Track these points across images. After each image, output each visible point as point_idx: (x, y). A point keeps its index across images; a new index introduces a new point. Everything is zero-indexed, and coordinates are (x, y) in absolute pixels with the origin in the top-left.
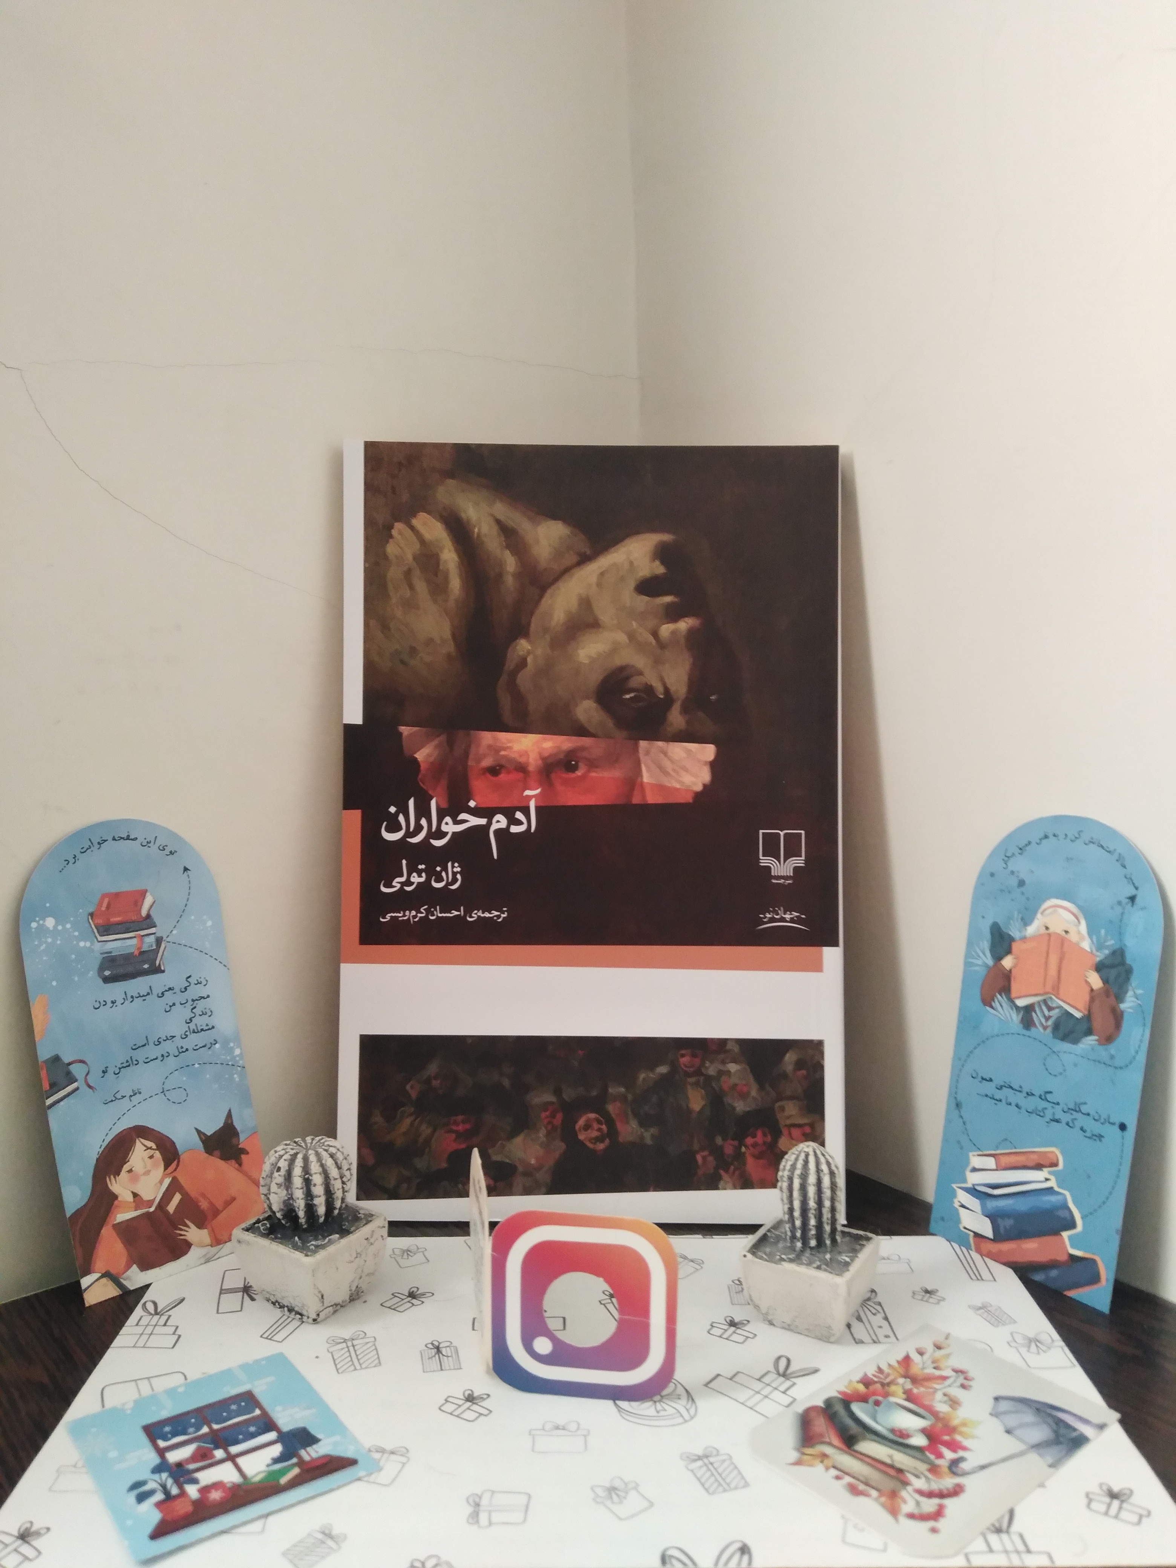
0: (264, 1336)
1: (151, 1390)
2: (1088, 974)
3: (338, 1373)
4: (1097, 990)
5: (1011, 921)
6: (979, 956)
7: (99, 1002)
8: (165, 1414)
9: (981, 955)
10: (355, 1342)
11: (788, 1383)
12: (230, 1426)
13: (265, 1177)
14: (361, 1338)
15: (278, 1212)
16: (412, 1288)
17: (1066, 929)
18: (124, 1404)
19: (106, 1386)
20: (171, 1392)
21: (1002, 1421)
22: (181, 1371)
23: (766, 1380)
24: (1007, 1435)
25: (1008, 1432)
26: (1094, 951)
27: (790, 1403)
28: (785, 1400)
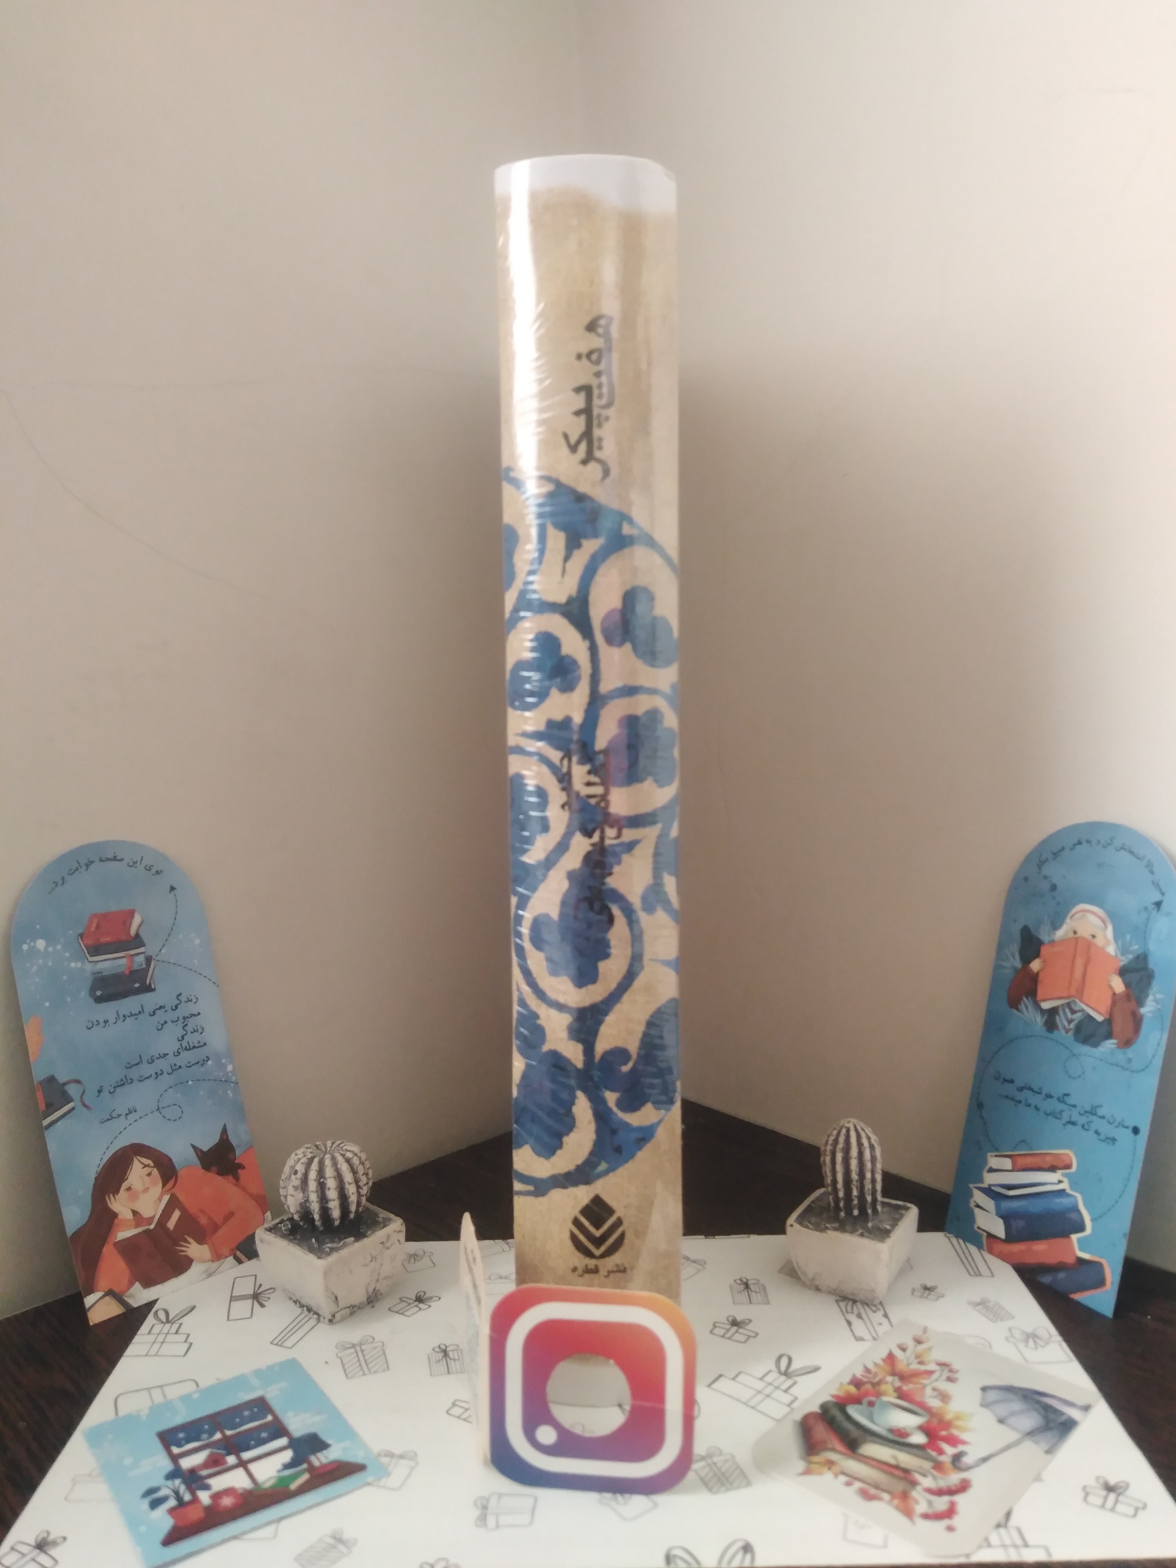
0: (272, 1342)
1: (163, 1398)
2: (1111, 978)
3: (347, 1377)
4: (1120, 993)
5: (1041, 925)
6: (1009, 959)
7: (92, 1022)
8: (179, 1420)
9: (1011, 958)
10: (363, 1347)
11: (790, 1382)
12: (246, 1430)
14: (370, 1343)
15: (296, 1214)
16: (420, 1293)
17: (1093, 934)
18: (138, 1412)
19: (119, 1395)
20: (185, 1399)
21: (993, 1411)
22: (193, 1379)
23: (769, 1379)
25: (1001, 1421)
26: (1119, 956)
27: (792, 1402)
28: (787, 1398)
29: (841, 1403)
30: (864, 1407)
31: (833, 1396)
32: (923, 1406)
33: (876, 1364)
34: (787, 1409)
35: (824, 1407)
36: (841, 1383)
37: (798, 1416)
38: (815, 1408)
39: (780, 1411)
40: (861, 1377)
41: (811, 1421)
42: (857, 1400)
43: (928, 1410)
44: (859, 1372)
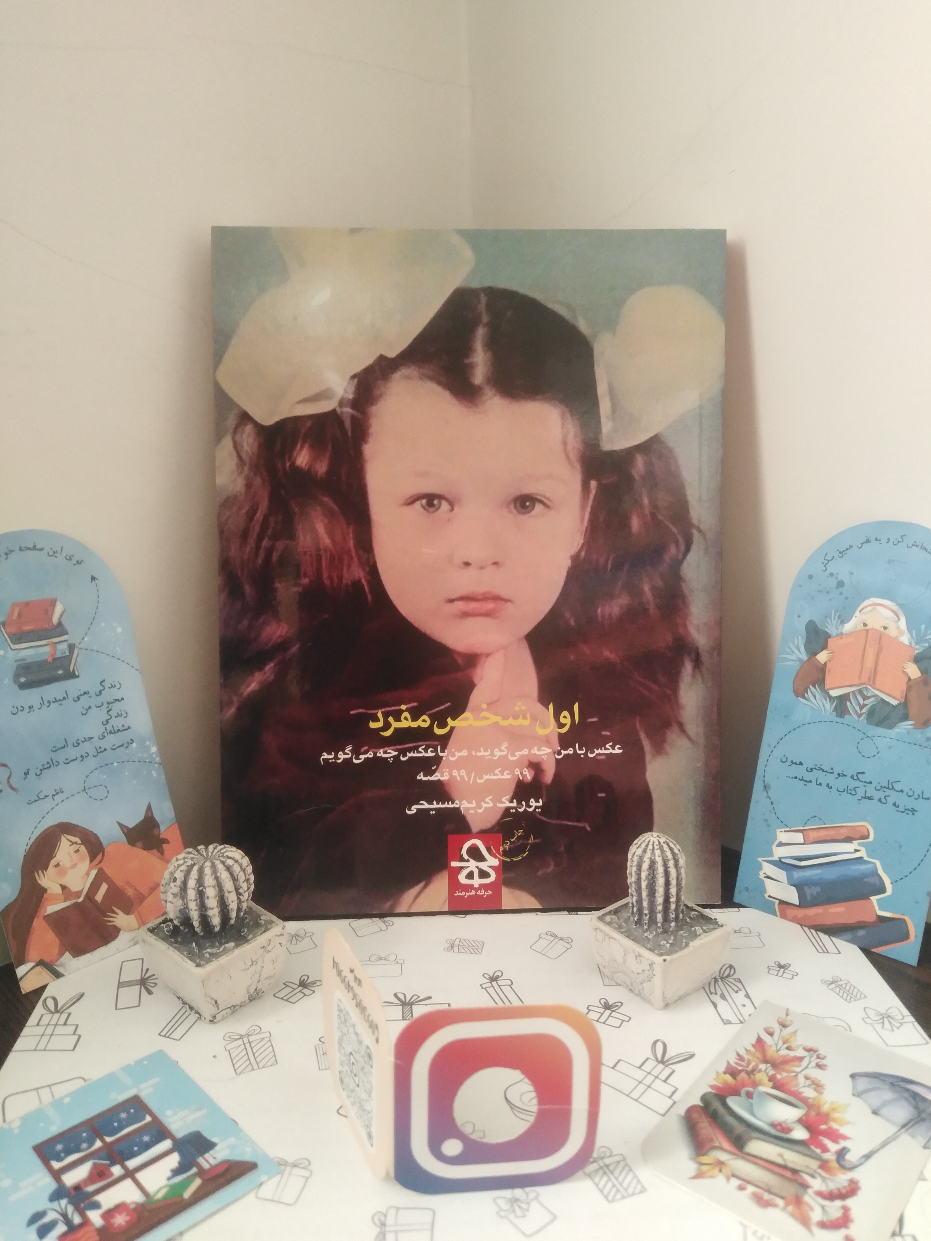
0: (161, 1034)
1: (51, 1098)
2: (905, 665)
3: (236, 1075)
4: (914, 680)
5: (828, 620)
6: (793, 652)
7: (17, 708)
8: (55, 1130)
9: (796, 651)
10: (252, 1039)
11: (667, 1071)
13: (164, 885)
14: (258, 1034)
15: (175, 920)
16: (302, 976)
17: (885, 625)
19: (6, 1098)
21: (865, 1101)
22: (81, 1076)
23: (647, 1067)
24: (874, 1116)
25: (875, 1112)
26: (913, 645)
27: (674, 1093)
28: (668, 1090)
29: (721, 1095)
30: (743, 1098)
31: (713, 1087)
32: (798, 1096)
33: (747, 1051)
34: (670, 1102)
35: (704, 1098)
36: (717, 1073)
37: (681, 1110)
38: (696, 1100)
39: (663, 1104)
40: (735, 1066)
41: (695, 1115)
42: (735, 1092)
43: (805, 1101)
44: (733, 1060)
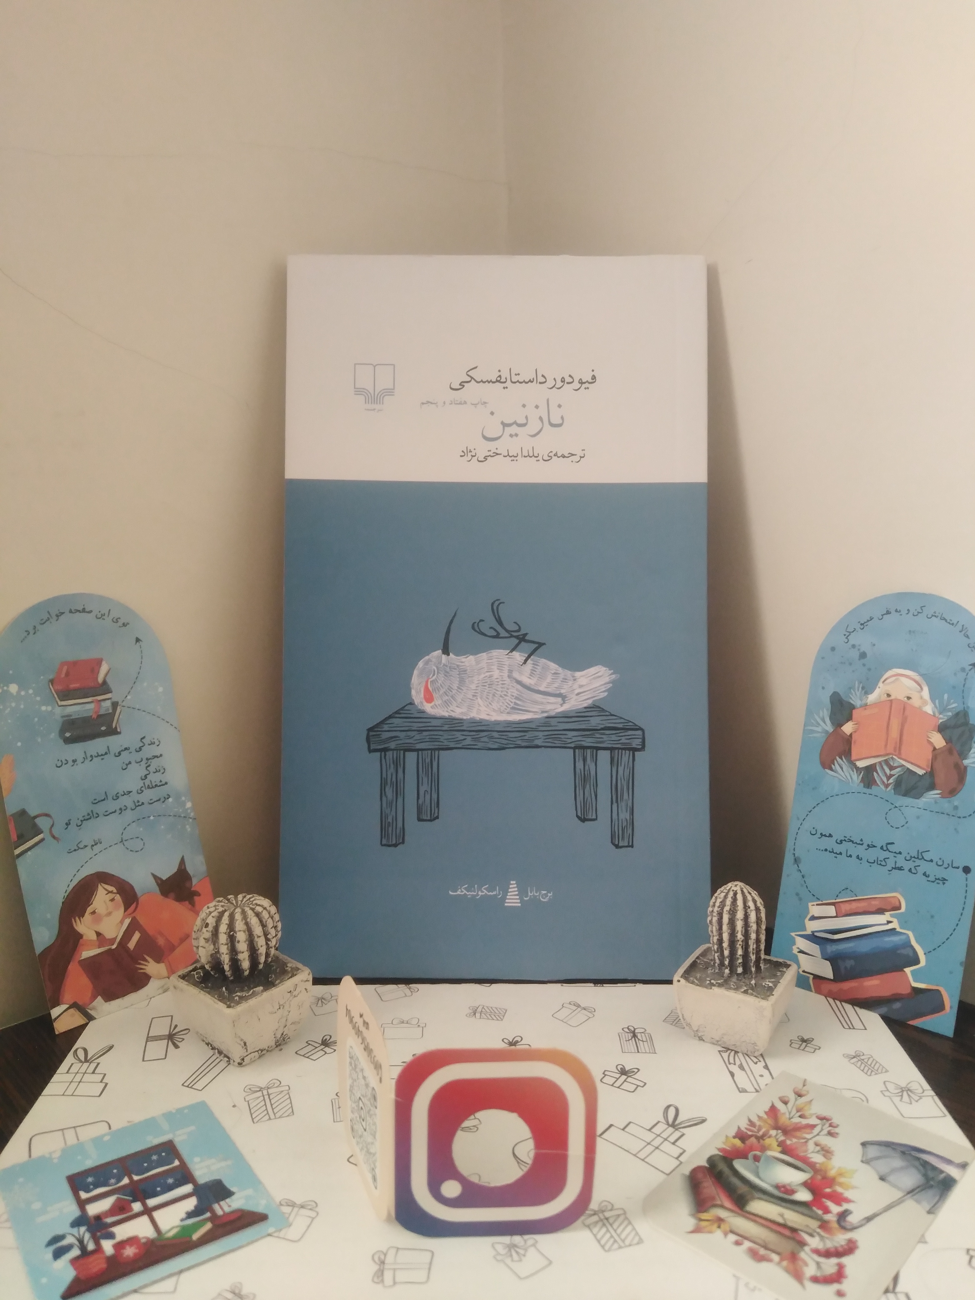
0: (185, 1084)
1: (76, 1139)
2: (930, 735)
3: (254, 1123)
4: (940, 749)
5: (852, 690)
6: (819, 724)
7: (61, 762)
8: (89, 1163)
9: (822, 722)
10: (270, 1091)
11: (677, 1134)
12: (153, 1176)
14: (276, 1087)
15: (207, 964)
16: (324, 1037)
17: (909, 696)
18: (50, 1153)
19: (33, 1136)
20: (97, 1141)
21: (874, 1168)
22: (105, 1120)
23: (657, 1130)
24: (881, 1182)
25: (882, 1179)
26: (937, 714)
27: (681, 1154)
28: (677, 1152)
29: (728, 1157)
30: (749, 1161)
31: (720, 1150)
32: (805, 1160)
33: (760, 1118)
34: (676, 1163)
35: (711, 1160)
36: (727, 1137)
37: (686, 1171)
38: (702, 1162)
39: (670, 1165)
40: (745, 1131)
41: (700, 1176)
42: (743, 1155)
43: (812, 1165)
44: (744, 1125)
